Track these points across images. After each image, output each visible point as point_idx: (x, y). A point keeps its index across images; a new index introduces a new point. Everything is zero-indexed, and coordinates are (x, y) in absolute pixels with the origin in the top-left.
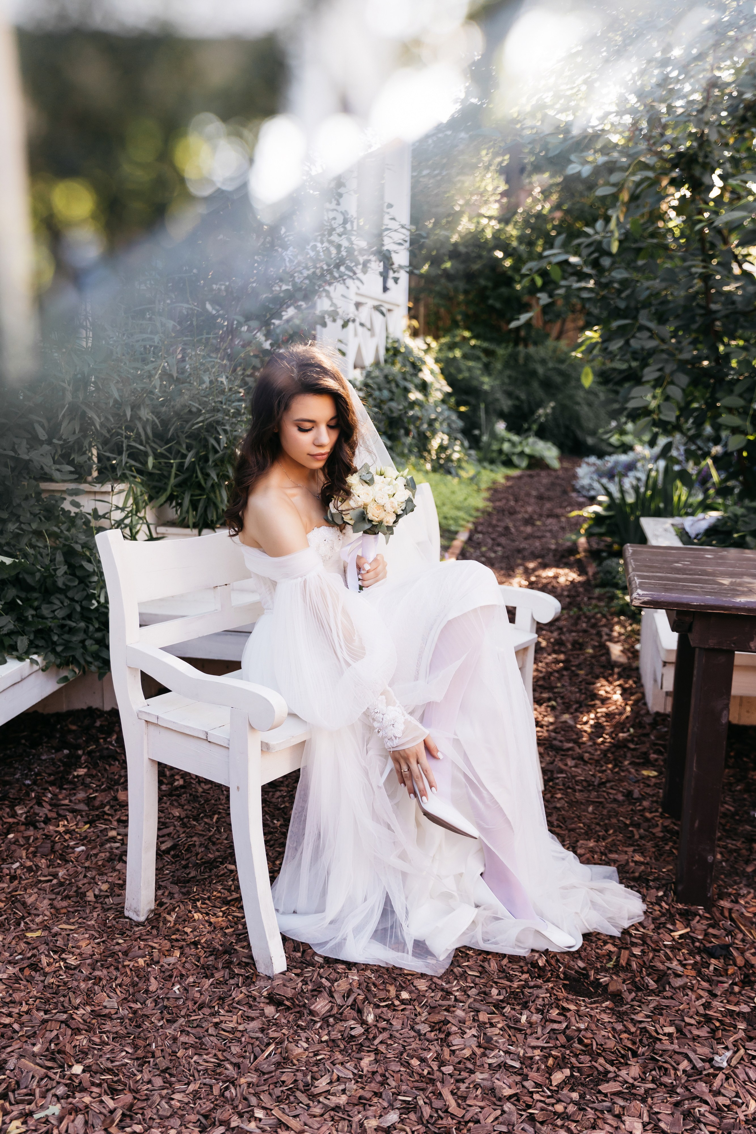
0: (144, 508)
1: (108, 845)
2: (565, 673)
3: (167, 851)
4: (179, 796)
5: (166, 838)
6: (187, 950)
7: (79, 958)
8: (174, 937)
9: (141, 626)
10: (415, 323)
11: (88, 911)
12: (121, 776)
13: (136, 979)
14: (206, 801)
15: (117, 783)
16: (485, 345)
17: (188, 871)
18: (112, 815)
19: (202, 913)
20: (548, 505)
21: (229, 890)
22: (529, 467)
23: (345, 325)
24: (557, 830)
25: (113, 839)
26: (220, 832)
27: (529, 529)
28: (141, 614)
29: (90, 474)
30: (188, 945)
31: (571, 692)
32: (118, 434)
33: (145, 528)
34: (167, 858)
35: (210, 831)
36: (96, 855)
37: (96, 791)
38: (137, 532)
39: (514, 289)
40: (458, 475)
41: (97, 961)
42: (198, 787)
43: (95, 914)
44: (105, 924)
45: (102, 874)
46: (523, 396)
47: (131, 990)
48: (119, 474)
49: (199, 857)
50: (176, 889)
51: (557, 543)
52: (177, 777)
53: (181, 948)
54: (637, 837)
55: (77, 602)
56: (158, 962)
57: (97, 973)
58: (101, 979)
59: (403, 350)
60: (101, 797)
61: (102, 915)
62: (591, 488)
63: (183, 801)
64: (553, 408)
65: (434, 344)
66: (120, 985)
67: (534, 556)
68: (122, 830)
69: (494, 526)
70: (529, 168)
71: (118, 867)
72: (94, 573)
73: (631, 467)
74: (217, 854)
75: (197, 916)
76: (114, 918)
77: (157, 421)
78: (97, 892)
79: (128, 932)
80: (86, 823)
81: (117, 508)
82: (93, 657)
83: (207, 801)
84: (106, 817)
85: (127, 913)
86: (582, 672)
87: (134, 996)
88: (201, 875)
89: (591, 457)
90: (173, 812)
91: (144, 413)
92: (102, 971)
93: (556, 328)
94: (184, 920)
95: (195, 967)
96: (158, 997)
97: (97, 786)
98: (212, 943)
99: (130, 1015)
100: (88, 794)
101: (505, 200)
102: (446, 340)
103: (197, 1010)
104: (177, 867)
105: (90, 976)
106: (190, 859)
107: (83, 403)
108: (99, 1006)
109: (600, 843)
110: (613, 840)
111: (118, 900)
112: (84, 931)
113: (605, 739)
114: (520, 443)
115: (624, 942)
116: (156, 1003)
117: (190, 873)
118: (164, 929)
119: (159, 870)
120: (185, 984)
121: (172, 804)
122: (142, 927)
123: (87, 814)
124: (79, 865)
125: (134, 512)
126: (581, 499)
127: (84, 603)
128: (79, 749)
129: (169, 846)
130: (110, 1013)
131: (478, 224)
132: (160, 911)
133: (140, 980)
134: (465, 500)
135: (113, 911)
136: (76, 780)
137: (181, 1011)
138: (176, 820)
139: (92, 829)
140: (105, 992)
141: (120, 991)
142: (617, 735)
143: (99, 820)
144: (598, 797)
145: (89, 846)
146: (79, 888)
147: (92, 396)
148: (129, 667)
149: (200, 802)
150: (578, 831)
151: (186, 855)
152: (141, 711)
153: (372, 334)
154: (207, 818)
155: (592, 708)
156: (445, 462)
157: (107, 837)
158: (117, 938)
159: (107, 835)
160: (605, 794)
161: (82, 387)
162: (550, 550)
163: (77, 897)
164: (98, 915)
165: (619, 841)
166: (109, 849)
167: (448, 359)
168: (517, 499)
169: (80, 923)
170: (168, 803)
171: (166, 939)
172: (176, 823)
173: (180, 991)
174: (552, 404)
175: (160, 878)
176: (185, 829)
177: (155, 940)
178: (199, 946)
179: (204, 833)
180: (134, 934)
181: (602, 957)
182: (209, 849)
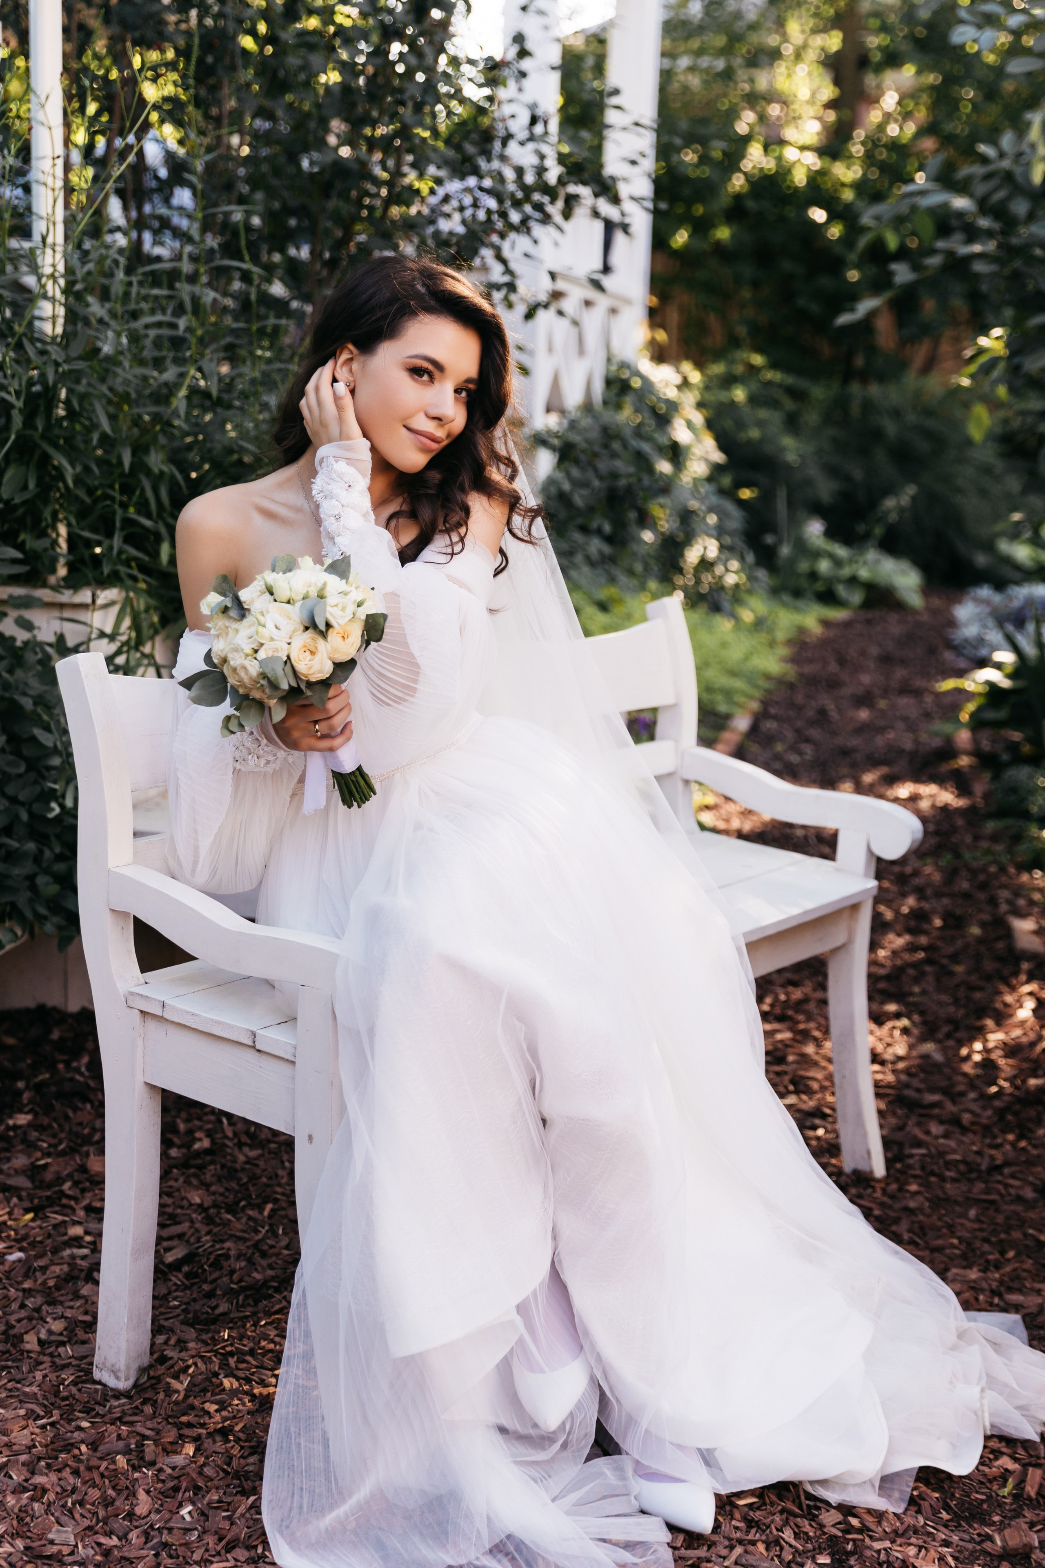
0: (152, 638)
1: (67, 1252)
2: (928, 969)
3: (176, 1266)
4: (202, 1168)
5: (175, 1242)
6: (209, 1446)
7: (6, 1451)
8: (184, 1419)
9: (136, 834)
10: (661, 336)
11: (25, 1369)
12: (94, 1130)
13: (110, 1492)
14: (250, 1179)
15: (87, 1140)
16: (790, 380)
17: (213, 1302)
18: (76, 1199)
19: (238, 1379)
20: (900, 673)
22: (867, 604)
23: (529, 315)
25: (77, 1241)
26: (275, 1235)
27: (864, 714)
29: (54, 571)
30: (210, 1435)
31: (940, 1003)
32: (106, 497)
34: (176, 1279)
35: (257, 1232)
36: (44, 1269)
37: (49, 1155)
39: (844, 279)
40: (733, 616)
41: (39, 1459)
42: (236, 1152)
43: (39, 1375)
44: (57, 1393)
45: (52, 1303)
46: (858, 474)
47: (101, 1513)
48: (106, 570)
49: (235, 1277)
50: (191, 1333)
51: (916, 741)
52: (198, 1135)
53: (197, 1439)
55: (22, 804)
56: (153, 1463)
57: (39, 1479)
58: (45, 1491)
59: (636, 383)
60: (54, 1166)
61: (52, 1376)
62: (980, 641)
63: (208, 1177)
64: (914, 498)
65: (695, 377)
66: (81, 1503)
67: (873, 762)
68: (93, 1226)
69: (800, 709)
70: (877, 57)
71: (84, 1291)
72: (55, 751)
74: (270, 1273)
75: (227, 1383)
76: (74, 1383)
77: (179, 477)
78: (43, 1335)
79: (100, 1409)
80: (27, 1211)
81: (102, 635)
82: (49, 909)
83: (254, 1178)
84: (64, 1201)
85: (97, 1375)
86: (959, 969)
87: (106, 1523)
88: (238, 1311)
89: (982, 588)
90: (188, 1195)
91: (156, 460)
92: (47, 1475)
93: (920, 353)
94: (205, 1390)
95: (222, 1474)
96: (151, 1526)
97: (50, 1146)
98: (254, 1432)
99: (98, 1558)
100: (33, 1160)
101: (831, 116)
102: (718, 369)
103: (223, 1552)
104: (195, 1295)
105: (25, 1484)
106: (219, 1282)
107: (43, 437)
108: (41, 1540)
109: (989, 1274)
110: (1015, 1270)
111: (82, 1350)
112: (18, 1404)
113: (1001, 1088)
114: (851, 561)
115: (1032, 1453)
116: (147, 1539)
117: (217, 1307)
118: (165, 1404)
119: (159, 1300)
120: (202, 1504)
121: (187, 1182)
122: (124, 1401)
123: (29, 1195)
124: (11, 1286)
125: (133, 643)
126: (962, 664)
127: (36, 807)
128: (21, 1079)
129: (180, 1256)
130: (60, 1551)
131: (779, 159)
132: (159, 1372)
133: (118, 1494)
134: (746, 658)
135: (71, 1370)
136: (11, 1133)
137: (193, 1552)
138: (195, 1211)
139: (38, 1222)
140: (53, 1515)
141: (81, 1515)
142: (1024, 1081)
143: (51, 1206)
144: (988, 1191)
145: (32, 1253)
146: (11, 1327)
147: (61, 426)
148: (113, 910)
149: (240, 1179)
150: (948, 1251)
151: (211, 1274)
152: (132, 994)
153: (581, 350)
154: (252, 1209)
155: (980, 1032)
156: (711, 589)
157: (66, 1238)
158: (78, 1418)
159: (66, 1234)
160: (1000, 1187)
161: (42, 408)
162: (903, 751)
163: (7, 1343)
164: (45, 1376)
165: (1025, 1270)
166: (67, 1259)
167: (721, 404)
168: (842, 661)
169: (10, 1390)
170: (181, 1180)
171: (170, 1423)
172: (194, 1216)
173: (192, 1517)
174: (911, 490)
175: (161, 1314)
176: (211, 1227)
177: (149, 1424)
178: (231, 1438)
179: (247, 1236)
180: (110, 1412)
181: (990, 1481)
182: (254, 1264)
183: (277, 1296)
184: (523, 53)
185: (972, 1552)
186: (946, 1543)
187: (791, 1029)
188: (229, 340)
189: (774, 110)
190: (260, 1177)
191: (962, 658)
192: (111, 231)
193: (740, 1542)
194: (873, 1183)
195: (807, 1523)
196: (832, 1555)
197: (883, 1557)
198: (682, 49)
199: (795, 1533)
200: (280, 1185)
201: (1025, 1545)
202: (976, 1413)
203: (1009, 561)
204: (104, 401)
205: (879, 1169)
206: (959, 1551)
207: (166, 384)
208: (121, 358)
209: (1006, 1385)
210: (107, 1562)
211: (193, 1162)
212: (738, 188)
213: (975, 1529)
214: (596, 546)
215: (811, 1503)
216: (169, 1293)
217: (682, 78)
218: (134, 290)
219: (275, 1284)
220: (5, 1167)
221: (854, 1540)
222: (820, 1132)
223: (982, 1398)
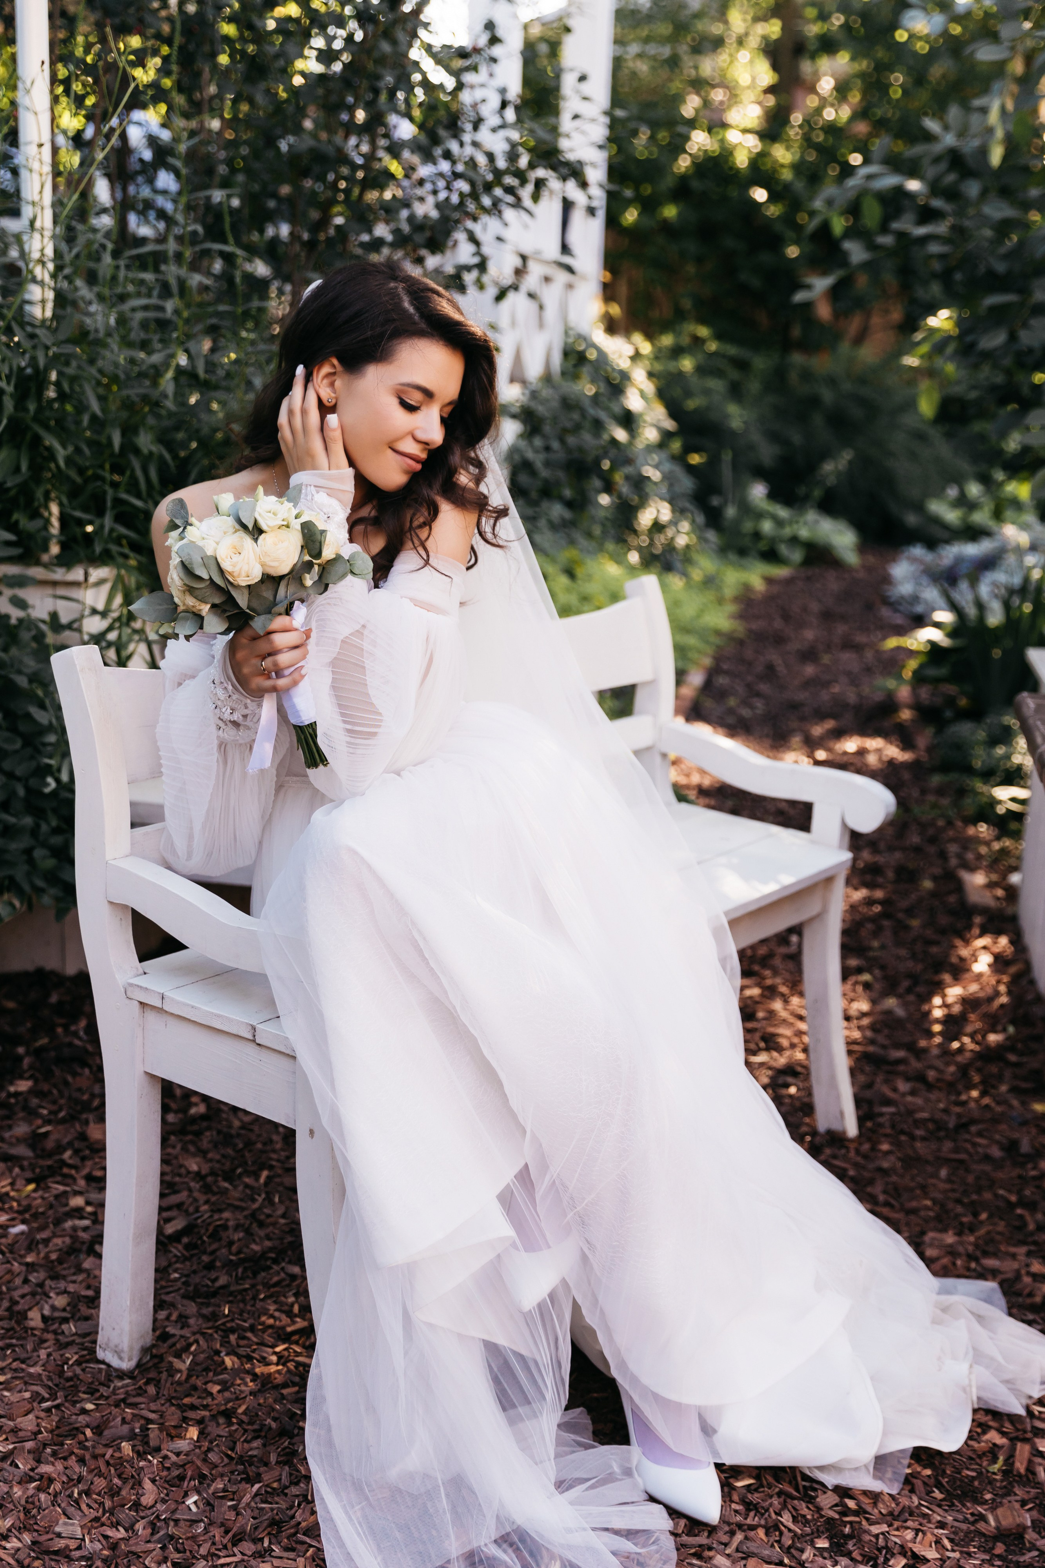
1: (69, 1224)
2: (886, 923)
3: (176, 1237)
4: (198, 1134)
5: (174, 1213)
6: (213, 1429)
7: (12, 1438)
8: (187, 1401)
9: (133, 825)
10: (615, 310)
11: (29, 1347)
12: (93, 1096)
13: (116, 1481)
15: (86, 1107)
16: (733, 351)
17: (213, 1275)
18: (75, 1167)
19: (239, 1357)
20: (841, 629)
21: (290, 1314)
22: (807, 562)
23: (501, 296)
24: (885, 1211)
25: (78, 1213)
26: (273, 1203)
27: (810, 670)
28: (133, 805)
29: (46, 549)
30: (213, 1417)
31: (898, 958)
32: (97, 477)
33: (142, 648)
34: (176, 1250)
35: (254, 1200)
36: (46, 1242)
37: (48, 1122)
38: (129, 657)
39: (783, 256)
40: (685, 574)
41: (45, 1445)
42: (232, 1117)
43: (43, 1354)
44: (61, 1373)
45: (55, 1277)
46: (797, 438)
47: (108, 1504)
48: (98, 549)
49: (234, 1248)
50: (191, 1308)
51: (860, 695)
53: (200, 1422)
54: (1031, 1227)
55: (19, 779)
56: (157, 1450)
57: (45, 1469)
58: (51, 1480)
59: (592, 355)
60: (55, 1134)
61: (56, 1355)
62: (919, 600)
63: (205, 1143)
64: (850, 463)
65: (646, 348)
66: (88, 1493)
67: (821, 715)
68: (94, 1196)
69: (750, 664)
70: (814, 44)
71: (87, 1265)
72: (50, 728)
73: (988, 563)
74: (268, 1244)
75: (228, 1361)
76: (78, 1363)
77: (167, 456)
78: (47, 1312)
79: (103, 1390)
80: (29, 1181)
81: (94, 611)
82: (46, 880)
83: (249, 1144)
84: (65, 1170)
85: (100, 1354)
86: (915, 923)
87: (112, 1514)
88: (237, 1284)
89: (914, 546)
90: (186, 1163)
91: (145, 441)
92: (53, 1464)
93: (854, 325)
94: (207, 1370)
95: (226, 1460)
96: (158, 1517)
97: (50, 1112)
98: (257, 1415)
99: (105, 1552)
100: (33, 1127)
101: (771, 101)
102: (667, 340)
103: (229, 1545)
104: (195, 1267)
105: (32, 1474)
106: (218, 1253)
107: (35, 419)
108: (47, 1533)
109: (965, 1238)
110: (988, 1233)
111: (85, 1326)
112: (22, 1386)
113: (963, 1044)
114: (791, 523)
115: (1019, 1427)
116: (153, 1529)
117: (217, 1279)
118: (168, 1385)
119: (161, 1272)
120: (208, 1494)
121: (185, 1149)
122: (127, 1381)
123: (31, 1164)
124: (15, 1260)
125: (124, 620)
126: (899, 620)
127: (33, 782)
128: (20, 1044)
129: (179, 1227)
130: (67, 1546)
131: (722, 141)
132: (162, 1351)
133: (124, 1483)
134: (699, 616)
135: (75, 1349)
136: (12, 1100)
137: (199, 1546)
138: (193, 1180)
139: (40, 1193)
140: (59, 1506)
141: (88, 1505)
142: (984, 1037)
143: (52, 1175)
144: (956, 1150)
145: (35, 1225)
146: (14, 1303)
147: (52, 408)
148: (111, 903)
149: (235, 1145)
150: (922, 1213)
151: (210, 1244)
152: (131, 985)
153: (541, 324)
154: (248, 1176)
155: (938, 987)
156: (664, 551)
157: (67, 1209)
158: (83, 1400)
159: (67, 1205)
160: (969, 1146)
161: (33, 390)
162: (848, 705)
163: (10, 1319)
164: (49, 1355)
165: (999, 1233)
166: (69, 1231)
167: (670, 374)
168: (786, 617)
169: (15, 1370)
170: (179, 1147)
171: (173, 1405)
172: (192, 1184)
173: (198, 1507)
174: (847, 456)
175: (163, 1287)
176: (209, 1196)
177: (153, 1406)
178: (234, 1420)
179: (243, 1204)
180: (114, 1393)
181: (980, 1457)
182: (252, 1234)
183: (276, 1268)
184: (494, 40)
185: (968, 1532)
186: (942, 1525)
187: (758, 985)
188: (214, 321)
189: (718, 95)
190: (255, 1143)
191: (898, 615)
192: (98, 214)
193: (740, 1526)
194: (847, 1143)
195: (804, 1505)
196: (830, 1538)
197: (881, 1542)
198: (632, 37)
199: (793, 1516)
200: (274, 1151)
201: (1018, 1525)
202: (964, 1390)
203: (937, 521)
204: (94, 382)
205: (852, 1129)
206: (954, 1533)
207: (154, 367)
208: (109, 340)
209: (992, 1359)
210: (115, 1557)
211: (190, 1128)
212: (683, 170)
213: (968, 1509)
214: (557, 510)
215: (807, 1484)
216: (170, 1265)
217: (631, 64)
218: (122, 273)
219: (273, 1255)
220: (7, 1135)
221: (851, 1523)
222: (793, 1090)
223: (970, 1373)
